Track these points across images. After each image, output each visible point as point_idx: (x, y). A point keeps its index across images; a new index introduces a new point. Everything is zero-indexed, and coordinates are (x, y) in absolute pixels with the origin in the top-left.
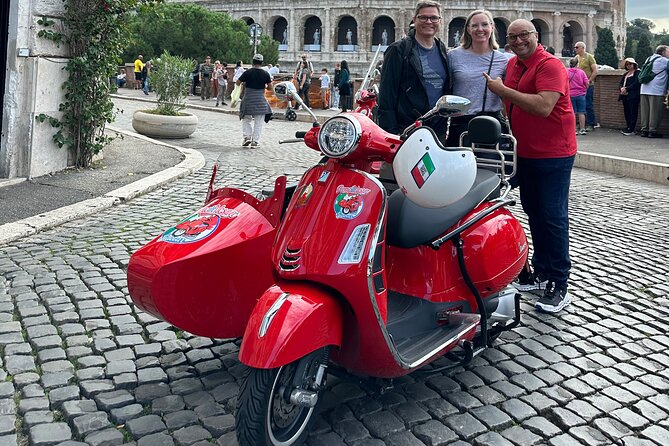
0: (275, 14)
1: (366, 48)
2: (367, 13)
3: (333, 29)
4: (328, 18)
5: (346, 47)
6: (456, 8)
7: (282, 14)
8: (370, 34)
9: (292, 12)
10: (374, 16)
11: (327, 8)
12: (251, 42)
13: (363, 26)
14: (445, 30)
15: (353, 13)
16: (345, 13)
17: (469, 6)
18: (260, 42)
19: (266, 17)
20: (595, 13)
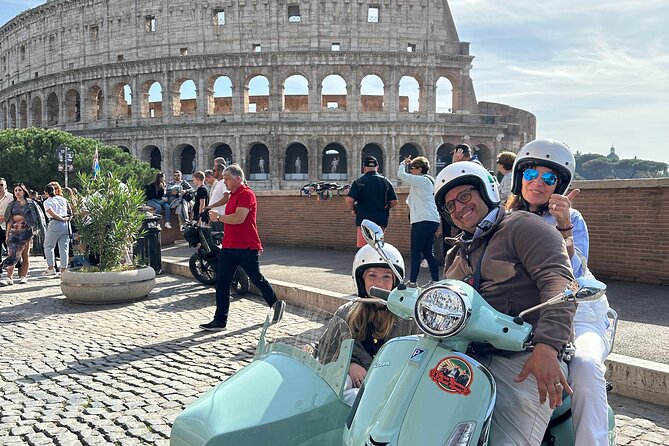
0: (181, 141)
1: (278, 177)
2: (279, 140)
3: (244, 158)
4: (238, 146)
5: (258, 176)
6: (369, 133)
7: (189, 142)
8: (282, 162)
9: (200, 140)
10: (286, 143)
11: (237, 135)
12: (60, 168)
13: (276, 153)
14: (358, 155)
15: (264, 140)
16: (255, 140)
17: (382, 131)
18: (71, 167)
19: (172, 146)
20: (503, 136)
